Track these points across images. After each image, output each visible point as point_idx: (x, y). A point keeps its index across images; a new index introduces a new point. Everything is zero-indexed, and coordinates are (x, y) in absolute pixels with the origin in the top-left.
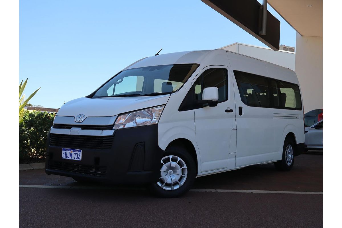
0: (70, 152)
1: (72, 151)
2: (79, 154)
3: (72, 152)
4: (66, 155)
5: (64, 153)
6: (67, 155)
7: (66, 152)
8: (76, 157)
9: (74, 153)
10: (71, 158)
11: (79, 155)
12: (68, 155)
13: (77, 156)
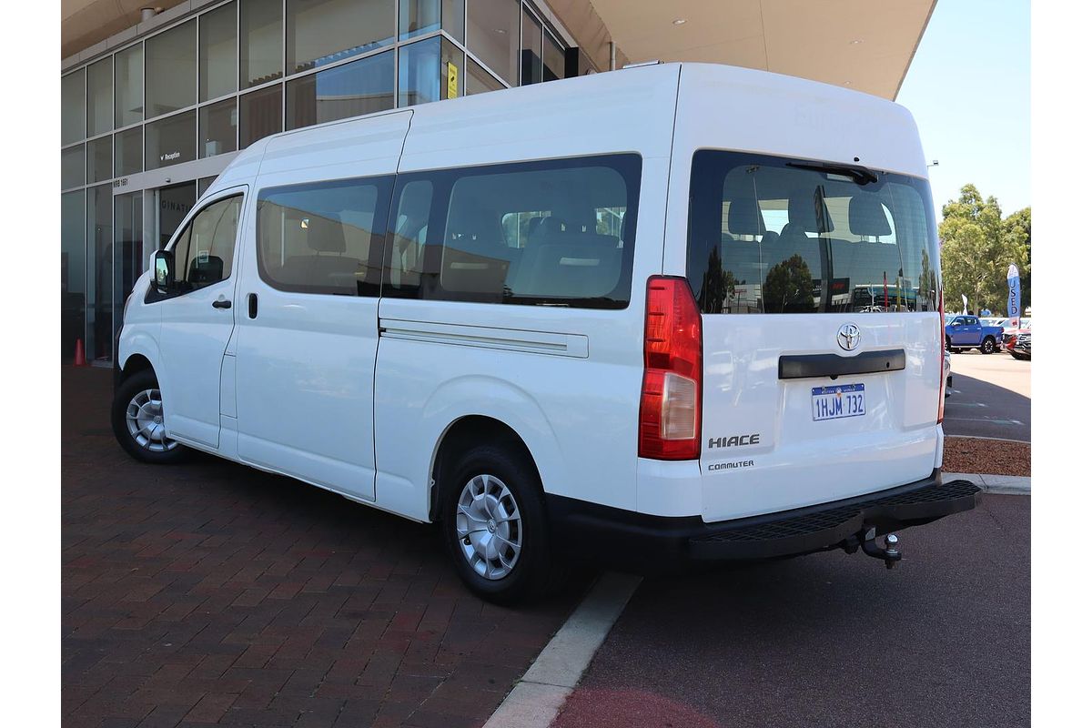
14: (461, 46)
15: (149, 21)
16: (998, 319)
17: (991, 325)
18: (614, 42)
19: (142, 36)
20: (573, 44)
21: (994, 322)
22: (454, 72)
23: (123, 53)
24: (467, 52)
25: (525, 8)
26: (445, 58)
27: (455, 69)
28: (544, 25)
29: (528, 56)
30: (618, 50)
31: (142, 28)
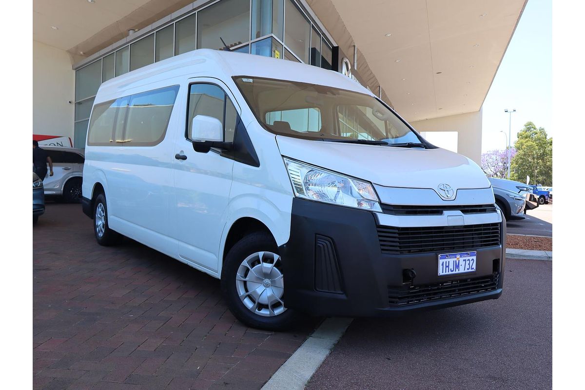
0: (455, 259)
1: (458, 256)
2: (473, 260)
3: (458, 259)
4: (446, 267)
5: (443, 265)
6: (448, 266)
7: (447, 260)
8: (467, 266)
9: (464, 260)
10: (457, 270)
11: (471, 262)
12: (451, 267)
13: (469, 264)
14: (281, 43)
15: (132, 35)
16: (547, 187)
17: (543, 190)
18: (355, 45)
19: (128, 43)
20: (335, 45)
21: (544, 189)
22: (278, 55)
23: (120, 51)
24: (284, 46)
25: (313, 26)
26: (274, 49)
27: (279, 53)
28: (322, 35)
29: (314, 51)
30: (358, 49)
31: (129, 39)
